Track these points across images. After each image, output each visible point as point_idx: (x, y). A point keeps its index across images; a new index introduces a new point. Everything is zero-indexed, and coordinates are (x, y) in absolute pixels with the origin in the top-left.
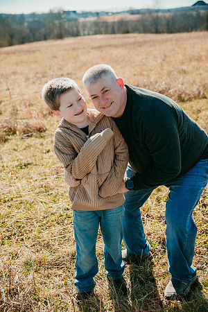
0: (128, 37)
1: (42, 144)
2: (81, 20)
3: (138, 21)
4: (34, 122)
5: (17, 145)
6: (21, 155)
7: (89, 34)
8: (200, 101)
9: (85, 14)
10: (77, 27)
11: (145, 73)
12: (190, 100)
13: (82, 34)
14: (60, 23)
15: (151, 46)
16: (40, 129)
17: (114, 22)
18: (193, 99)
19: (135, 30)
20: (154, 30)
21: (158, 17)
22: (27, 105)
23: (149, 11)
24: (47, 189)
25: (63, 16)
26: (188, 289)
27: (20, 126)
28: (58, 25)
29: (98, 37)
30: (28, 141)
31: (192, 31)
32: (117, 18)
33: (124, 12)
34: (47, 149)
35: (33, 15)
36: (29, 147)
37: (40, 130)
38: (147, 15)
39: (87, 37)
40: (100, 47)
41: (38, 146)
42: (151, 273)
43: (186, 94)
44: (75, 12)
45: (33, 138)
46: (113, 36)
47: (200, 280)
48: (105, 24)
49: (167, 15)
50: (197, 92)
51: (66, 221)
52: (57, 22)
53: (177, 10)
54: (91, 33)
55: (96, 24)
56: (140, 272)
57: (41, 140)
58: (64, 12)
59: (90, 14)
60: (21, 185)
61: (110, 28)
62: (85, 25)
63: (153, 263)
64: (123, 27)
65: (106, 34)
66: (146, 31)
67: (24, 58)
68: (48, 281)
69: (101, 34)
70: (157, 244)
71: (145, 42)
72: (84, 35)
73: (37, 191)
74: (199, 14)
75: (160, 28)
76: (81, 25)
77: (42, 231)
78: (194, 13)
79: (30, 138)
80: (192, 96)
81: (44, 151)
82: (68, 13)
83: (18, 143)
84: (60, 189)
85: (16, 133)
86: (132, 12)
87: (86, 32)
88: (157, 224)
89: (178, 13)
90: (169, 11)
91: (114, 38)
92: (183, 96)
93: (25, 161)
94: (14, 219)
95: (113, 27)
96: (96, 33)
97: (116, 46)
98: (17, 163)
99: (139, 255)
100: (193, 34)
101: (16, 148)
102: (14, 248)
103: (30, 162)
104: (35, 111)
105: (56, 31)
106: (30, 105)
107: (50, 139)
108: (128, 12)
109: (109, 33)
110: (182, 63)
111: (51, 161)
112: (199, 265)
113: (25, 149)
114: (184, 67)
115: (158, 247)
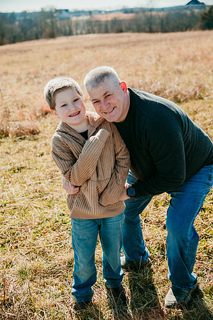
0: (122, 37)
1: (35, 147)
2: (74, 19)
3: (131, 20)
4: (27, 124)
5: (9, 148)
6: (14, 158)
7: (81, 34)
8: (196, 102)
9: (78, 13)
10: (70, 26)
11: (140, 73)
12: (186, 100)
13: (74, 32)
14: (52, 22)
15: (145, 45)
16: (33, 131)
17: (107, 21)
18: (189, 100)
19: (129, 29)
20: (147, 29)
21: (151, 16)
22: (20, 106)
23: (143, 10)
24: (41, 194)
25: (55, 15)
26: (189, 297)
27: (12, 129)
28: (50, 24)
29: (92, 36)
30: (21, 144)
31: (186, 30)
32: (110, 17)
33: (117, 11)
34: (41, 152)
35: (24, 14)
36: (22, 150)
37: (33, 133)
38: (141, 14)
39: (80, 36)
40: (93, 47)
41: (32, 149)
42: (151, 281)
43: (182, 95)
44: (67, 10)
45: (26, 141)
46: (106, 35)
47: (201, 287)
48: (98, 23)
49: (161, 14)
50: (193, 93)
51: (61, 228)
52: (49, 21)
53: (171, 9)
54: (84, 32)
55: (89, 23)
56: (139, 280)
57: (35, 143)
58: (57, 11)
59: (83, 12)
60: (14, 189)
61: (103, 28)
62: (77, 24)
63: (152, 270)
64: (116, 27)
65: (99, 33)
66: (139, 30)
67: (16, 58)
68: (44, 290)
69: (94, 33)
70: (156, 250)
71: (139, 42)
72: (77, 34)
73: (32, 195)
74: (193, 13)
75: (154, 27)
76: (73, 24)
77: (37, 238)
78: (188, 12)
79: (23, 141)
80: (188, 97)
81: (38, 154)
82: (60, 11)
83: (11, 146)
84: (55, 194)
85: (8, 136)
86: (126, 11)
87: (79, 32)
88: (155, 229)
89: (172, 12)
90: (163, 9)
91: (107, 38)
92: (179, 96)
93: (18, 165)
94: (8, 226)
95: (106, 26)
96: (89, 32)
97: (110, 46)
98: (9, 167)
99: (138, 262)
100: (187, 33)
101: (8, 151)
102: (9, 256)
103: (23, 166)
104: (27, 112)
105: (48, 30)
106: (23, 106)
107: (44, 142)
108: (121, 11)
109: (102, 33)
110: (177, 63)
111: (45, 164)
112: (199, 272)
113: (18, 152)
114: (180, 67)
115: (157, 253)
